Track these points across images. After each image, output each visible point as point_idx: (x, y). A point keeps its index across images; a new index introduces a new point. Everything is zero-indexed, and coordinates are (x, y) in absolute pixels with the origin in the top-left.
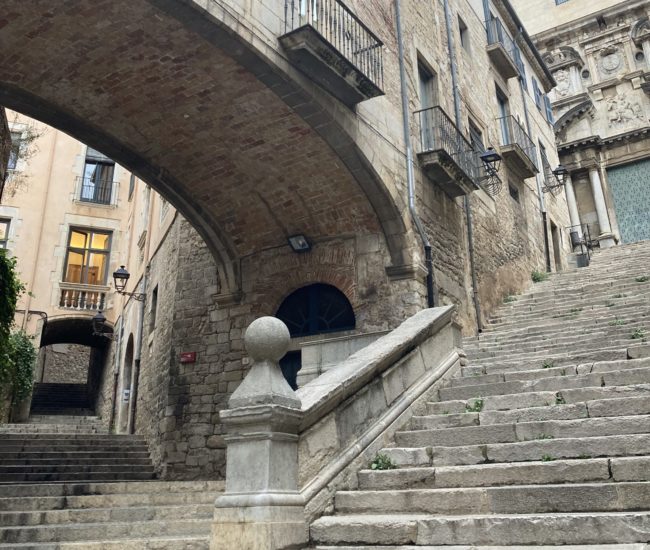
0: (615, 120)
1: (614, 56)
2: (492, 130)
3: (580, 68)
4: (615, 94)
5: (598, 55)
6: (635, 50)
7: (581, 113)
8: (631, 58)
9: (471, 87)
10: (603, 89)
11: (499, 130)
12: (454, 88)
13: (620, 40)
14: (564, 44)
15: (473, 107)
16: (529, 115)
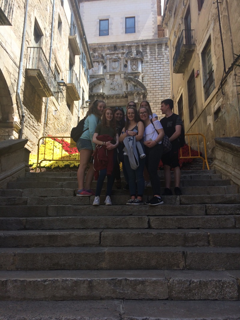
0: (112, 88)
1: (117, 63)
2: (64, 74)
3: (103, 64)
4: (114, 78)
5: (111, 60)
6: (125, 63)
7: (100, 82)
8: (122, 66)
9: (59, 50)
10: (110, 75)
11: (68, 76)
12: (51, 47)
13: (121, 57)
14: (100, 52)
15: (58, 60)
16: (81, 75)
